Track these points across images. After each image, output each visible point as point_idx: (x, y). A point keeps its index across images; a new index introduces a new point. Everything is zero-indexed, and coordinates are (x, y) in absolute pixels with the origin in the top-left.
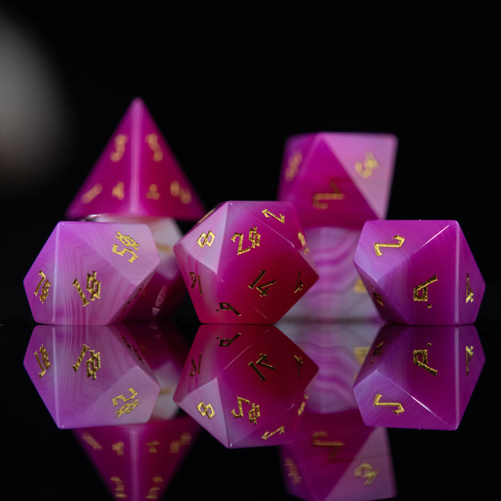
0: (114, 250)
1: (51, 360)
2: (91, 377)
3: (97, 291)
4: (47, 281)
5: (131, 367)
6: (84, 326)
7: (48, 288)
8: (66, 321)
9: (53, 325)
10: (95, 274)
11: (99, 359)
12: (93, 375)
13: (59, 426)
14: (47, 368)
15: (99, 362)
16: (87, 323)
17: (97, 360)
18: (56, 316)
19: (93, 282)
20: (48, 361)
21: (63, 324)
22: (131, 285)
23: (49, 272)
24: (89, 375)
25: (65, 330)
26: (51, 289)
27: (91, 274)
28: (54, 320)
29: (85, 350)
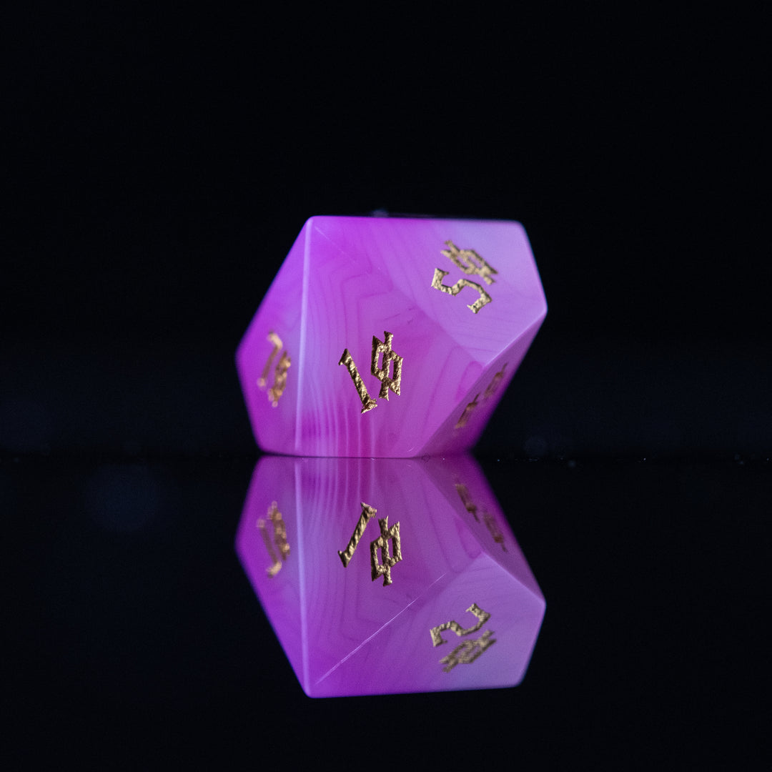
0: (435, 282)
1: (292, 539)
2: (380, 580)
3: (395, 377)
4: (285, 354)
5: (473, 556)
6: (366, 459)
7: (285, 370)
8: (325, 447)
9: (295, 457)
10: (391, 338)
11: (399, 538)
12: (385, 574)
13: (308, 690)
14: (284, 557)
15: (399, 546)
16: (373, 453)
17: (394, 540)
18: (304, 436)
19: (385, 356)
20: (284, 542)
21: (318, 454)
22: (473, 363)
23: (289, 333)
24: (375, 574)
25: (323, 469)
26: (292, 372)
27: (381, 337)
28: (297, 445)
29: (366, 517)
